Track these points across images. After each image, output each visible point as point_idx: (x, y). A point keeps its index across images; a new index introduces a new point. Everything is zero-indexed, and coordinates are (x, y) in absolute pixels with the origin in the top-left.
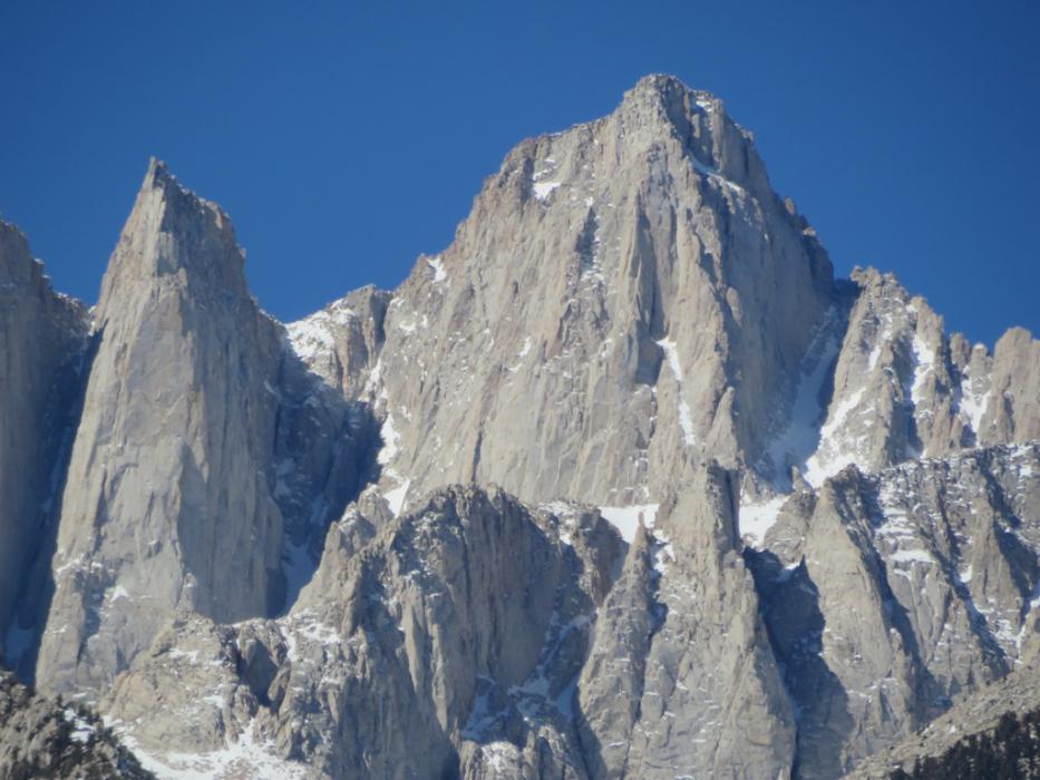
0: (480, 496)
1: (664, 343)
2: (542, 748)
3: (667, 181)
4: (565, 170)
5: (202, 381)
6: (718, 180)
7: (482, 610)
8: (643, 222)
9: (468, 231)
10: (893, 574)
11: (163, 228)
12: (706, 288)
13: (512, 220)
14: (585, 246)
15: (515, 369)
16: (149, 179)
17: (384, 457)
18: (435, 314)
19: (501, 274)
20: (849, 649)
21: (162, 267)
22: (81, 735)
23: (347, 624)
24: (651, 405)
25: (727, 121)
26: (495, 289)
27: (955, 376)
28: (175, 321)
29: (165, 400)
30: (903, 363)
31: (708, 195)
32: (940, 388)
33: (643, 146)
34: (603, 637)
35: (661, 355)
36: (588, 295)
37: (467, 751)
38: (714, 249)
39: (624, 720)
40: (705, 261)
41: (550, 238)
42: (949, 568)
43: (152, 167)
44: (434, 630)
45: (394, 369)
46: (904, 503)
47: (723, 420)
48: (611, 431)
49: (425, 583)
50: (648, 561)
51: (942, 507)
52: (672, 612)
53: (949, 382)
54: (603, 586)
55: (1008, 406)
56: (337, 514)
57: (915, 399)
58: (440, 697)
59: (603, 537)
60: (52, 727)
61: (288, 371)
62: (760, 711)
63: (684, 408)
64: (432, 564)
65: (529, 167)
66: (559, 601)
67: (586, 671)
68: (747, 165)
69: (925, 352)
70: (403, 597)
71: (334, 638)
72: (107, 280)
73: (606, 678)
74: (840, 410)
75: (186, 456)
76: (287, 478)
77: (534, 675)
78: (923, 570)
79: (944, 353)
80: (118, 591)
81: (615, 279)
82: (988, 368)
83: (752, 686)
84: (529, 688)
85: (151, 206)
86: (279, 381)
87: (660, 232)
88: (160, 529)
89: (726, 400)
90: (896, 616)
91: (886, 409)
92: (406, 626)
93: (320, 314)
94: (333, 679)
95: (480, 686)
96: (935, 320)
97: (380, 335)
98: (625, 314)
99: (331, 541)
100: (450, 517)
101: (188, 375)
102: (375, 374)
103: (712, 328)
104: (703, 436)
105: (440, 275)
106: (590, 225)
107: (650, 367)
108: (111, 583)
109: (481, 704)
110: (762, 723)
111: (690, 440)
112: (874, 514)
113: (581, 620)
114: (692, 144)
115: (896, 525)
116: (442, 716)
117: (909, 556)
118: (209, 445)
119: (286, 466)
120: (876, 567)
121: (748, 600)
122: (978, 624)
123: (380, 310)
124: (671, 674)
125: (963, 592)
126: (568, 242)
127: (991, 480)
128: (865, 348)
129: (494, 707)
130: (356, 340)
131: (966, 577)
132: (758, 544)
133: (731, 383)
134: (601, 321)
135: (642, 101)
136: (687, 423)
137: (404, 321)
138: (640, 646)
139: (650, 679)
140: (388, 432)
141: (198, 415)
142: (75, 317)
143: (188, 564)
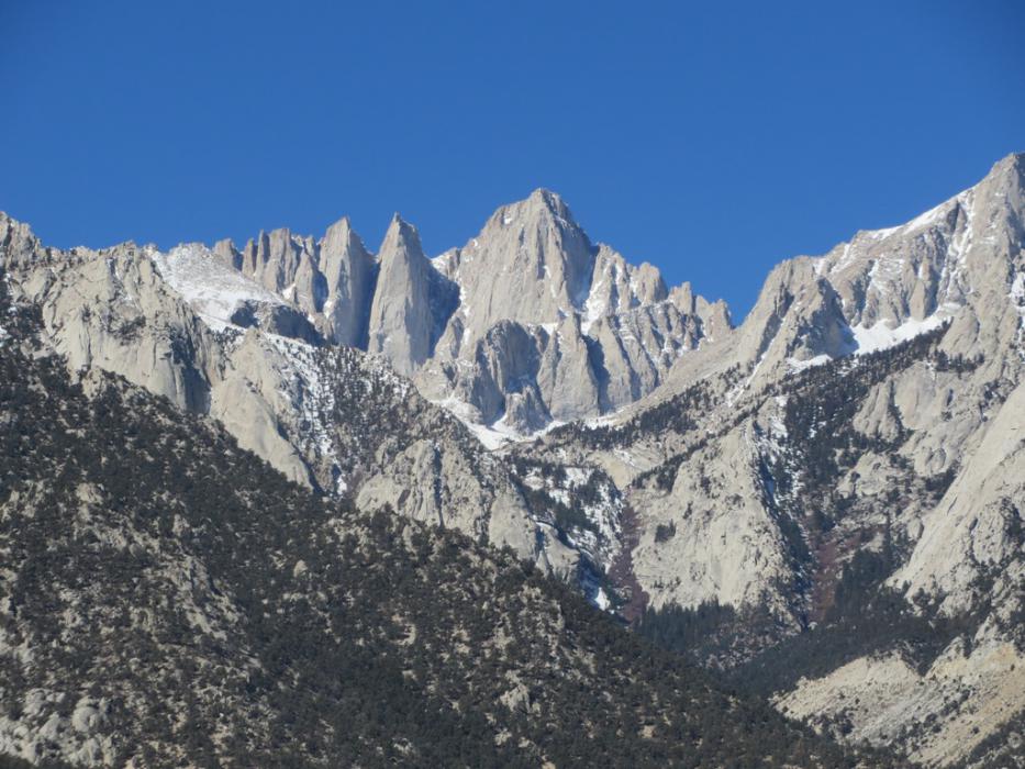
0: (509, 323)
1: (546, 267)
2: (528, 395)
3: (545, 220)
4: (513, 216)
5: (411, 277)
6: (559, 219)
7: (510, 355)
8: (539, 232)
9: (485, 231)
10: (624, 343)
11: (400, 233)
12: (558, 252)
13: (499, 230)
14: (521, 238)
15: (502, 275)
16: (394, 220)
17: (462, 298)
18: (475, 256)
19: (496, 246)
20: (612, 365)
21: (399, 245)
22: (447, 416)
23: (474, 361)
24: (542, 285)
25: (561, 201)
26: (494, 250)
27: (628, 276)
28: (403, 260)
29: (400, 284)
30: (613, 272)
31: (557, 224)
32: (624, 280)
33: (538, 210)
34: (545, 362)
35: (544, 271)
36: (523, 253)
37: (508, 397)
38: (560, 240)
39: (550, 386)
40: (557, 243)
41: (511, 236)
42: (639, 341)
43: (396, 214)
44: (498, 362)
45: (463, 272)
46: (627, 322)
47: (564, 289)
48: (530, 293)
49: (495, 348)
50: (556, 341)
51: (637, 323)
52: (563, 356)
53: (626, 279)
54: (544, 348)
55: (644, 286)
56: (449, 316)
57: (617, 283)
58: (500, 381)
59: (543, 334)
60: (439, 415)
61: (433, 273)
62: (589, 384)
63: (552, 287)
64: (497, 343)
65: (503, 215)
66: (531, 352)
67: (540, 373)
68: (567, 214)
69: (620, 270)
70: (489, 352)
71: (471, 365)
72: (382, 247)
73: (545, 375)
74: (596, 286)
75: (407, 300)
76: (434, 305)
77: (524, 374)
78: (633, 341)
79: (625, 269)
80: (388, 339)
81: (531, 248)
82: (637, 274)
83: (587, 376)
84: (524, 377)
85: (395, 228)
86: (430, 276)
87: (543, 234)
88: (400, 321)
89: (564, 285)
90: (625, 355)
91: (609, 287)
92: (490, 361)
93: (441, 256)
94: (471, 377)
95: (510, 378)
96: (622, 260)
97: (459, 262)
98: (534, 259)
99: (449, 324)
100: (501, 329)
101: (407, 277)
102: (458, 273)
103: (560, 263)
104: (558, 295)
105: (476, 244)
106: (523, 232)
107: (542, 274)
108: (385, 337)
109: (511, 383)
110: (590, 387)
111: (554, 296)
112: (618, 325)
113: (537, 357)
114: (551, 209)
115: (624, 328)
116: (500, 387)
117: (629, 338)
118: (413, 297)
119: (433, 301)
120: (619, 341)
121: (585, 352)
122: (647, 357)
123: (458, 254)
124: (563, 373)
125: (643, 347)
126: (517, 237)
127: (650, 315)
128: (602, 268)
129: (515, 383)
130: (452, 264)
131: (644, 343)
132: (586, 334)
133: (565, 279)
134: (527, 260)
135: (537, 196)
136: (553, 291)
137: (466, 258)
138: (555, 365)
139: (558, 374)
140: (462, 291)
141: (410, 288)
142: (371, 258)
143: (408, 331)
